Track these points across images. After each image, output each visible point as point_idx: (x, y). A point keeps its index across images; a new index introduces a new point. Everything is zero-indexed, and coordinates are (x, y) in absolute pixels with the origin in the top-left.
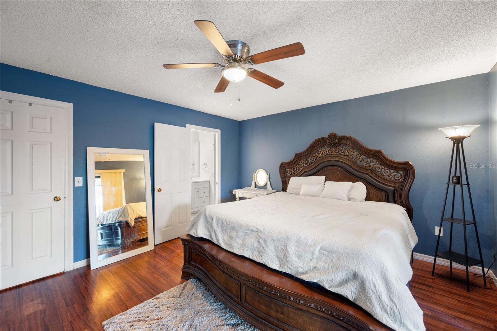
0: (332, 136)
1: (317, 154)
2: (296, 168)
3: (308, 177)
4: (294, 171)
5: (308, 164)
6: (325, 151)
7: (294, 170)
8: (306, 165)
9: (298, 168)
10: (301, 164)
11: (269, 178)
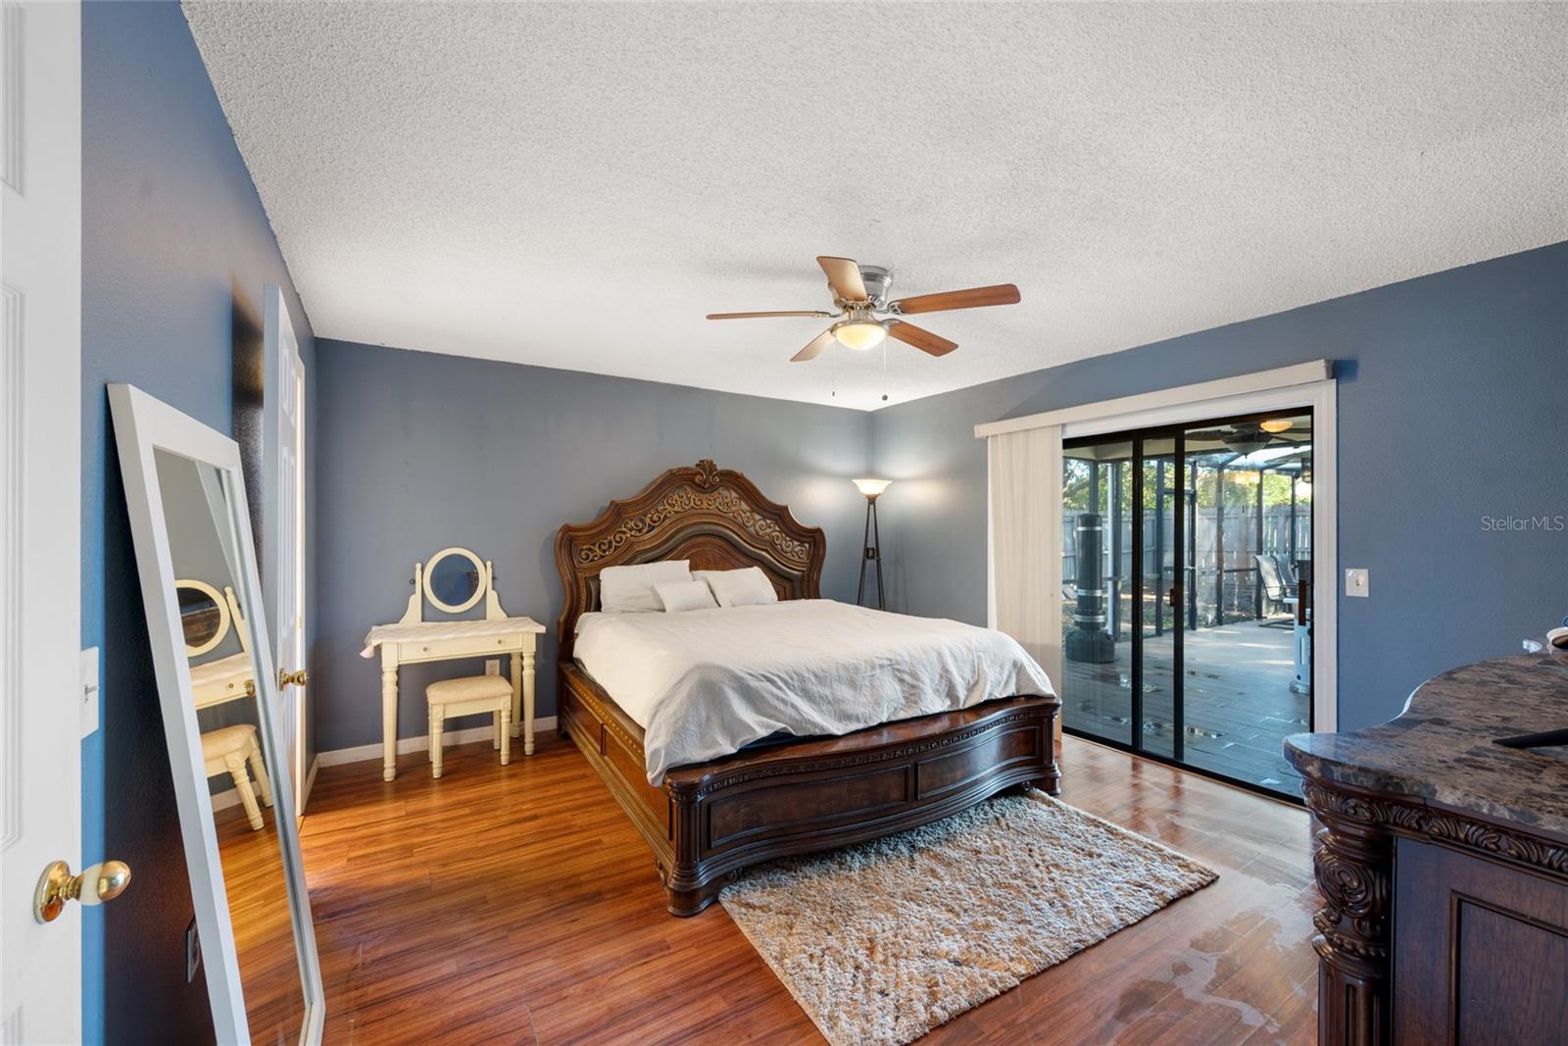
0: (707, 467)
1: (667, 507)
2: (610, 542)
3: (651, 564)
4: (604, 551)
5: (645, 531)
6: (683, 500)
7: (603, 547)
8: (638, 534)
9: (614, 543)
10: (624, 529)
11: (494, 578)
